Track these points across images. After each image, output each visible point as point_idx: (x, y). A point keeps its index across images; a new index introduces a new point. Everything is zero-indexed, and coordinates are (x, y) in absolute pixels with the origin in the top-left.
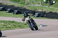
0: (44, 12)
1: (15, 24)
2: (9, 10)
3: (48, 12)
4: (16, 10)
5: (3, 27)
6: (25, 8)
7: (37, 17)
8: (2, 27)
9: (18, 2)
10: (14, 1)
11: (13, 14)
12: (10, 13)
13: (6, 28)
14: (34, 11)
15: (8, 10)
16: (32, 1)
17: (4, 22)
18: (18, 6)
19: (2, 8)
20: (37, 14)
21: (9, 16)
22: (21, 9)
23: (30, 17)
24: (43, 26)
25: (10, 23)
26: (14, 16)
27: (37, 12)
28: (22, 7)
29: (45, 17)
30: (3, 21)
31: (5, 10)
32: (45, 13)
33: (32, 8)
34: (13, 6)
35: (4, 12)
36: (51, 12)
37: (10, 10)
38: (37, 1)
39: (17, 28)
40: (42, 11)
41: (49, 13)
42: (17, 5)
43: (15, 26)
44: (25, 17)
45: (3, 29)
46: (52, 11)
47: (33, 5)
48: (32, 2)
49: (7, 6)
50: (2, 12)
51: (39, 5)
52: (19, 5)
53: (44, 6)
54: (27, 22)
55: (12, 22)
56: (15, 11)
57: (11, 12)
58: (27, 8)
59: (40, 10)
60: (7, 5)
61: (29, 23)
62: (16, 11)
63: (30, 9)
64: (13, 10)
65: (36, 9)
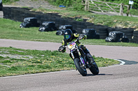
0: (130, 28)
1: (61, 59)
2: (46, 24)
4: (64, 25)
5: (32, 66)
6: (86, 20)
8: (29, 66)
9: (69, 6)
10: (59, 4)
11: (57, 34)
12: (49, 33)
13: (40, 67)
15: (44, 26)
16: (100, 3)
17: (35, 52)
18: (69, 14)
19: (29, 19)
20: (112, 34)
21: (46, 39)
22: (76, 23)
23: (78, 42)
25: (49, 55)
26: (57, 39)
28: (76, 18)
29: (133, 41)
30: (33, 51)
31: (38, 25)
32: (131, 31)
33: (101, 21)
34: (56, 15)
35: (35, 30)
37: (50, 24)
38: (113, 3)
39: (65, 68)
40: (124, 27)
42: (64, 12)
43: (60, 62)
44: (67, 41)
45: (33, 71)
47: (104, 13)
48: (102, 6)
49: (43, 16)
50: (31, 29)
51: (118, 12)
52: (71, 12)
53: (129, 15)
54: (70, 54)
55: (53, 54)
56: (60, 28)
57: (52, 31)
58: (89, 20)
59: (120, 26)
60: (41, 13)
61: (75, 58)
62: (64, 28)
63: (96, 22)
64: (56, 25)
65: (110, 23)
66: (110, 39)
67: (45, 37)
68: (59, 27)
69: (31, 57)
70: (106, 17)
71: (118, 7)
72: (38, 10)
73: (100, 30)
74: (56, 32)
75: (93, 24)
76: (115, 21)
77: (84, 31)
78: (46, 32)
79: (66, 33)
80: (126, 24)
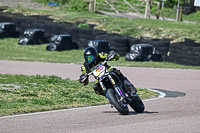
0: (165, 39)
1: (65, 90)
2: (30, 33)
3: (180, 40)
4: (58, 34)
6: (93, 26)
7: (136, 59)
8: (19, 101)
11: (48, 49)
12: (35, 47)
13: (36, 102)
14: (125, 38)
15: (26, 36)
18: (66, 17)
19: (3, 25)
20: (136, 49)
21: (31, 58)
24: (169, 94)
27: (138, 42)
28: (78, 23)
29: (169, 60)
30: (17, 77)
31: (17, 35)
32: (166, 44)
33: (118, 27)
34: (46, 18)
35: (12, 43)
36: (189, 43)
37: (36, 33)
39: (75, 104)
40: (154, 37)
41: (181, 43)
42: (59, 14)
46: (192, 37)
48: (116, 4)
50: (5, 41)
52: (69, 14)
53: (161, 18)
56: (53, 39)
57: (39, 44)
58: (99, 26)
59: (148, 35)
60: (22, 15)
62: (59, 38)
63: (109, 29)
64: (46, 35)
65: (133, 30)
66: (132, 56)
67: (29, 54)
68: (50, 37)
69: (17, 87)
70: (125, 21)
71: (141, 5)
72: (17, 11)
73: (116, 41)
74: (46, 45)
75: (105, 33)
76: (140, 28)
77: (91, 44)
78: (30, 46)
79: (89, 53)
80: (158, 32)
